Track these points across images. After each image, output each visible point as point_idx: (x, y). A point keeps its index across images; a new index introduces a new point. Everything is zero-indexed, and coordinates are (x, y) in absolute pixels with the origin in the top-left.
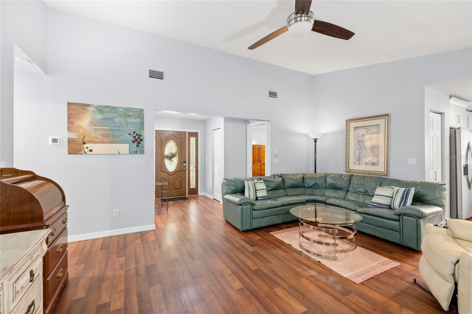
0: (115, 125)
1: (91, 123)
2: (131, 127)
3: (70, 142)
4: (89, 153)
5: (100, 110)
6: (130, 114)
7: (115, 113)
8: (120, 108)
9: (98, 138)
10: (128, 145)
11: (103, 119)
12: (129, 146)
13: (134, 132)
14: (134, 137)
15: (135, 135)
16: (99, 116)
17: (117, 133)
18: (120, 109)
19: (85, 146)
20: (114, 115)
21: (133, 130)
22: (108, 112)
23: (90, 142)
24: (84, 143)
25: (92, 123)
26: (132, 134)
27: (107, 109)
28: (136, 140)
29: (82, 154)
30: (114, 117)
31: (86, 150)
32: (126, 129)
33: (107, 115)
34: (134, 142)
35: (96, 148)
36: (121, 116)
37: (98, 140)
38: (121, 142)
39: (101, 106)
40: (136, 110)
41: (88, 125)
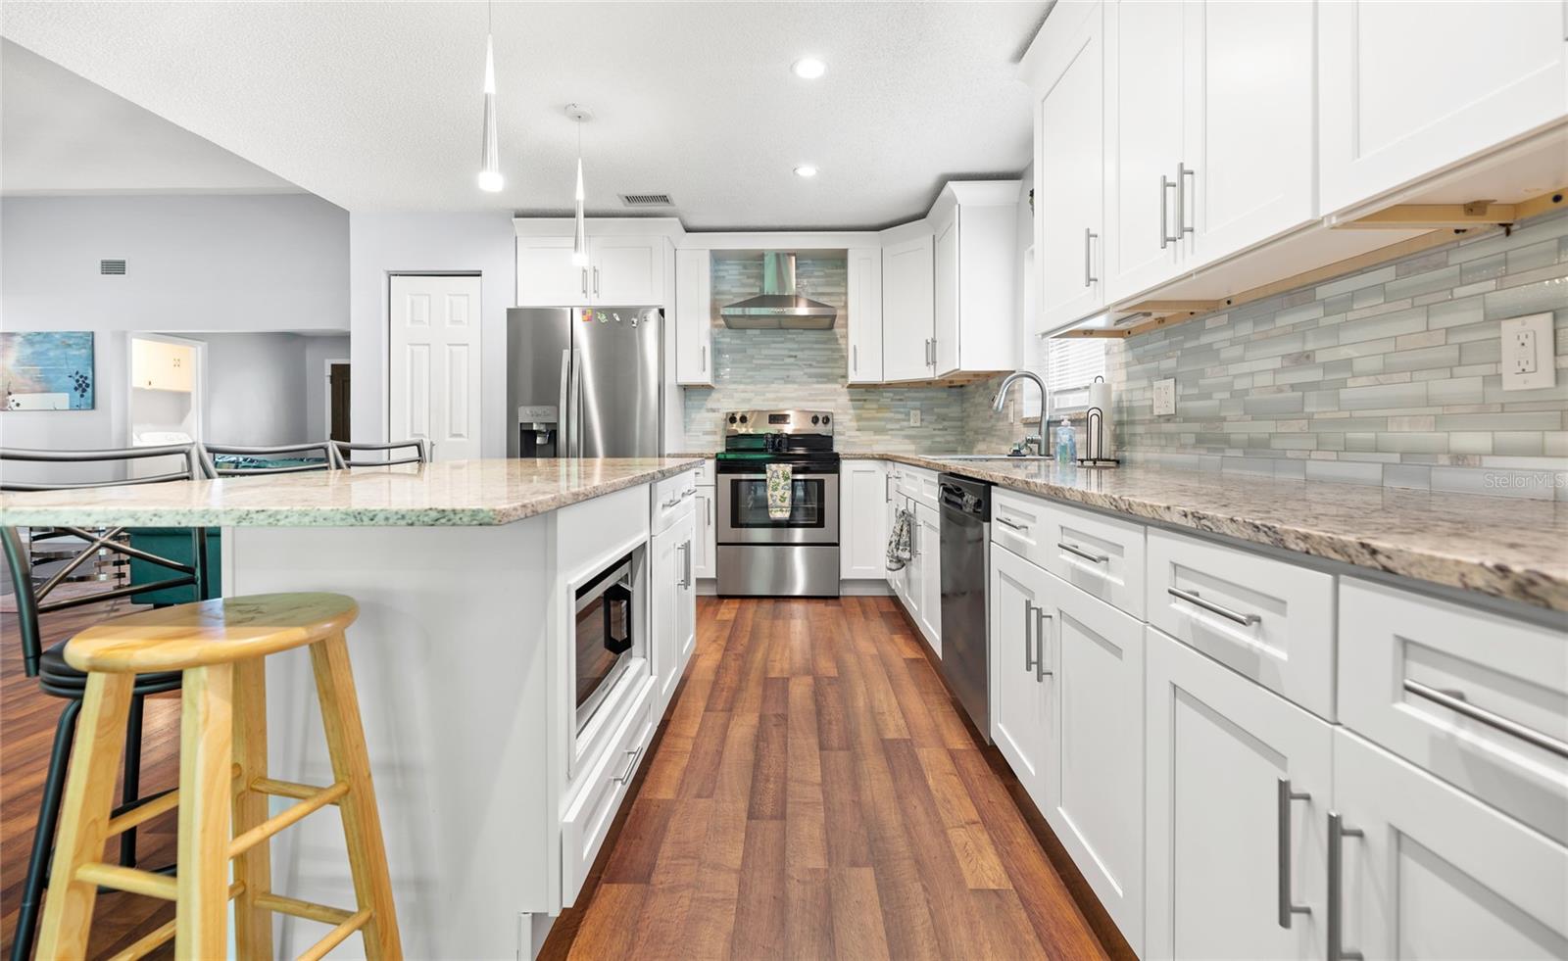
0: (48, 362)
1: (18, 361)
2: (73, 364)
4: (16, 408)
5: (30, 339)
6: (71, 342)
7: (50, 342)
8: (56, 333)
10: (67, 394)
11: (33, 353)
13: (77, 373)
14: (77, 381)
15: (78, 377)
16: (29, 351)
17: (52, 376)
18: (57, 336)
19: (11, 398)
20: (47, 346)
21: (75, 368)
22: (41, 342)
23: (18, 391)
24: (10, 394)
26: (74, 375)
27: (38, 338)
28: (80, 385)
29: (7, 410)
30: (48, 350)
31: (13, 405)
32: (65, 367)
33: (38, 348)
34: (76, 389)
35: (26, 400)
36: (57, 347)
38: (58, 390)
39: (30, 335)
40: (79, 335)
41: (14, 365)
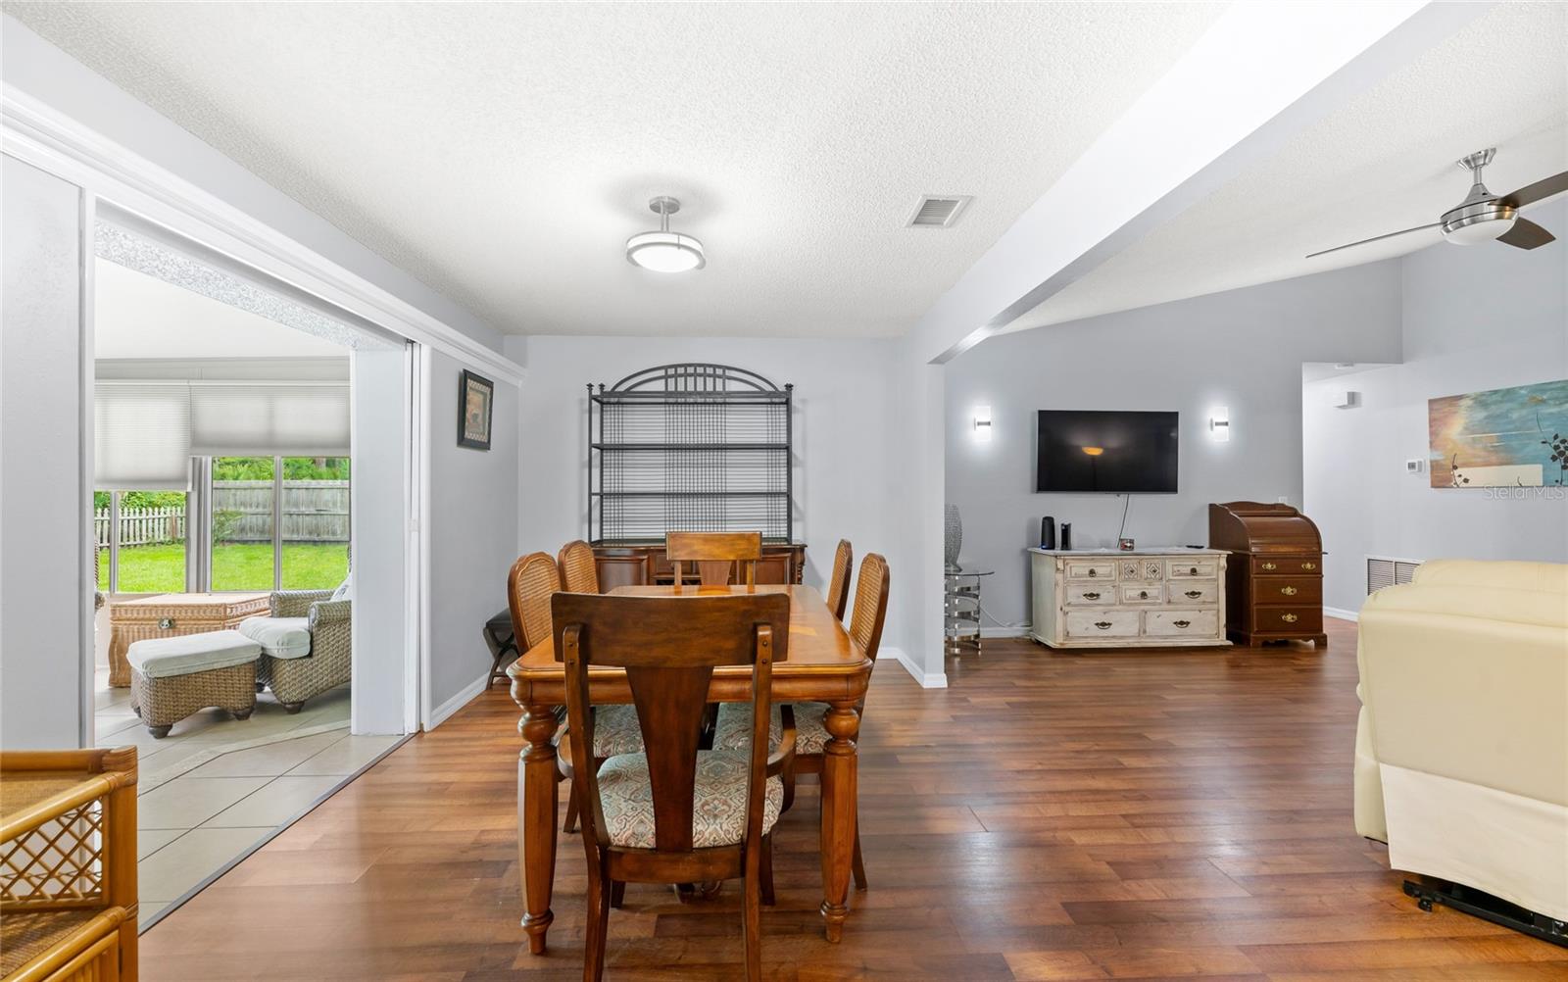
0: (1511, 427)
1: (1466, 429)
2: (1549, 426)
3: (1435, 466)
4: (1465, 485)
5: (1481, 401)
6: (1545, 397)
7: (1511, 401)
8: (1521, 388)
9: (1479, 457)
10: (1540, 467)
12: (1544, 470)
13: (1556, 437)
14: (1556, 448)
15: (1557, 442)
16: (1481, 415)
17: (1515, 443)
18: (1523, 392)
19: (1456, 472)
20: (1509, 405)
21: (1553, 431)
22: (1495, 403)
23: (1466, 465)
24: (1455, 468)
25: (1469, 429)
26: (1551, 441)
27: (1494, 398)
29: (1452, 487)
30: (1508, 411)
31: (1459, 480)
32: (1536, 430)
33: (1494, 409)
34: (1554, 458)
35: (1477, 475)
36: (1523, 405)
37: (1479, 460)
38: (1524, 462)
39: (1483, 394)
40: (1559, 385)
41: (1461, 434)
